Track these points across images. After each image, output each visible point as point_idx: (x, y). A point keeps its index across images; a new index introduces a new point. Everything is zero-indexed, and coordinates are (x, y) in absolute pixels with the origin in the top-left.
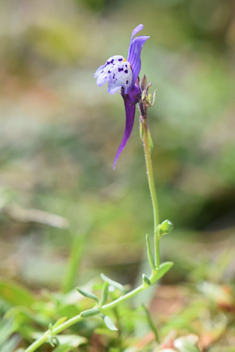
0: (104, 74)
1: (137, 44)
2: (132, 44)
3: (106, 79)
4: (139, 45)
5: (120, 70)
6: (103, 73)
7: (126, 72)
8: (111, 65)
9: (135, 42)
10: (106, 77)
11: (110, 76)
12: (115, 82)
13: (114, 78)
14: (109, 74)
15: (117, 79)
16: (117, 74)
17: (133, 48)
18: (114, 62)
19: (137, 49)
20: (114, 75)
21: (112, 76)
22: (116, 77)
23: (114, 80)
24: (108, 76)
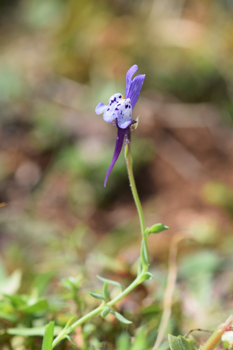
0: (111, 111)
1: (137, 83)
2: (132, 83)
3: (114, 115)
4: (139, 83)
5: (127, 106)
6: (109, 111)
7: (130, 107)
8: (115, 102)
9: (135, 81)
10: (114, 114)
11: (118, 113)
12: (122, 118)
13: (121, 114)
14: (116, 111)
15: (123, 115)
16: (124, 110)
17: (133, 86)
18: (117, 100)
19: (137, 86)
20: (122, 112)
21: (120, 113)
22: (123, 113)
23: (121, 116)
24: (115, 113)
